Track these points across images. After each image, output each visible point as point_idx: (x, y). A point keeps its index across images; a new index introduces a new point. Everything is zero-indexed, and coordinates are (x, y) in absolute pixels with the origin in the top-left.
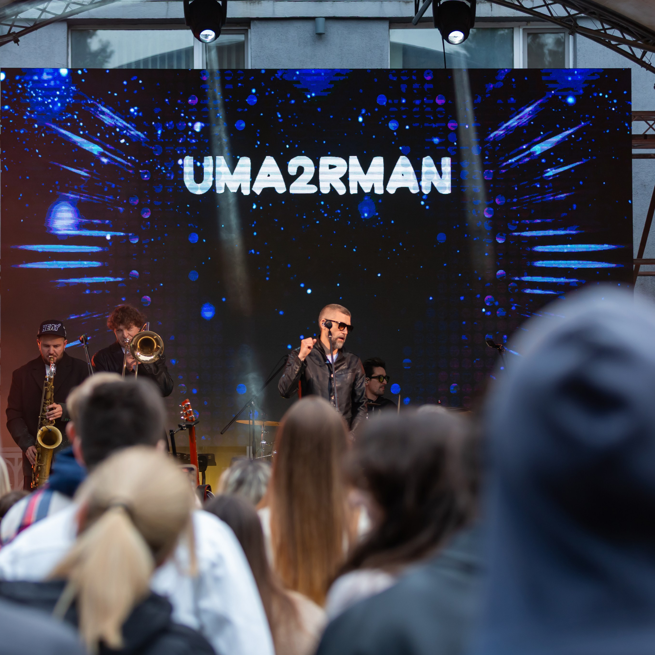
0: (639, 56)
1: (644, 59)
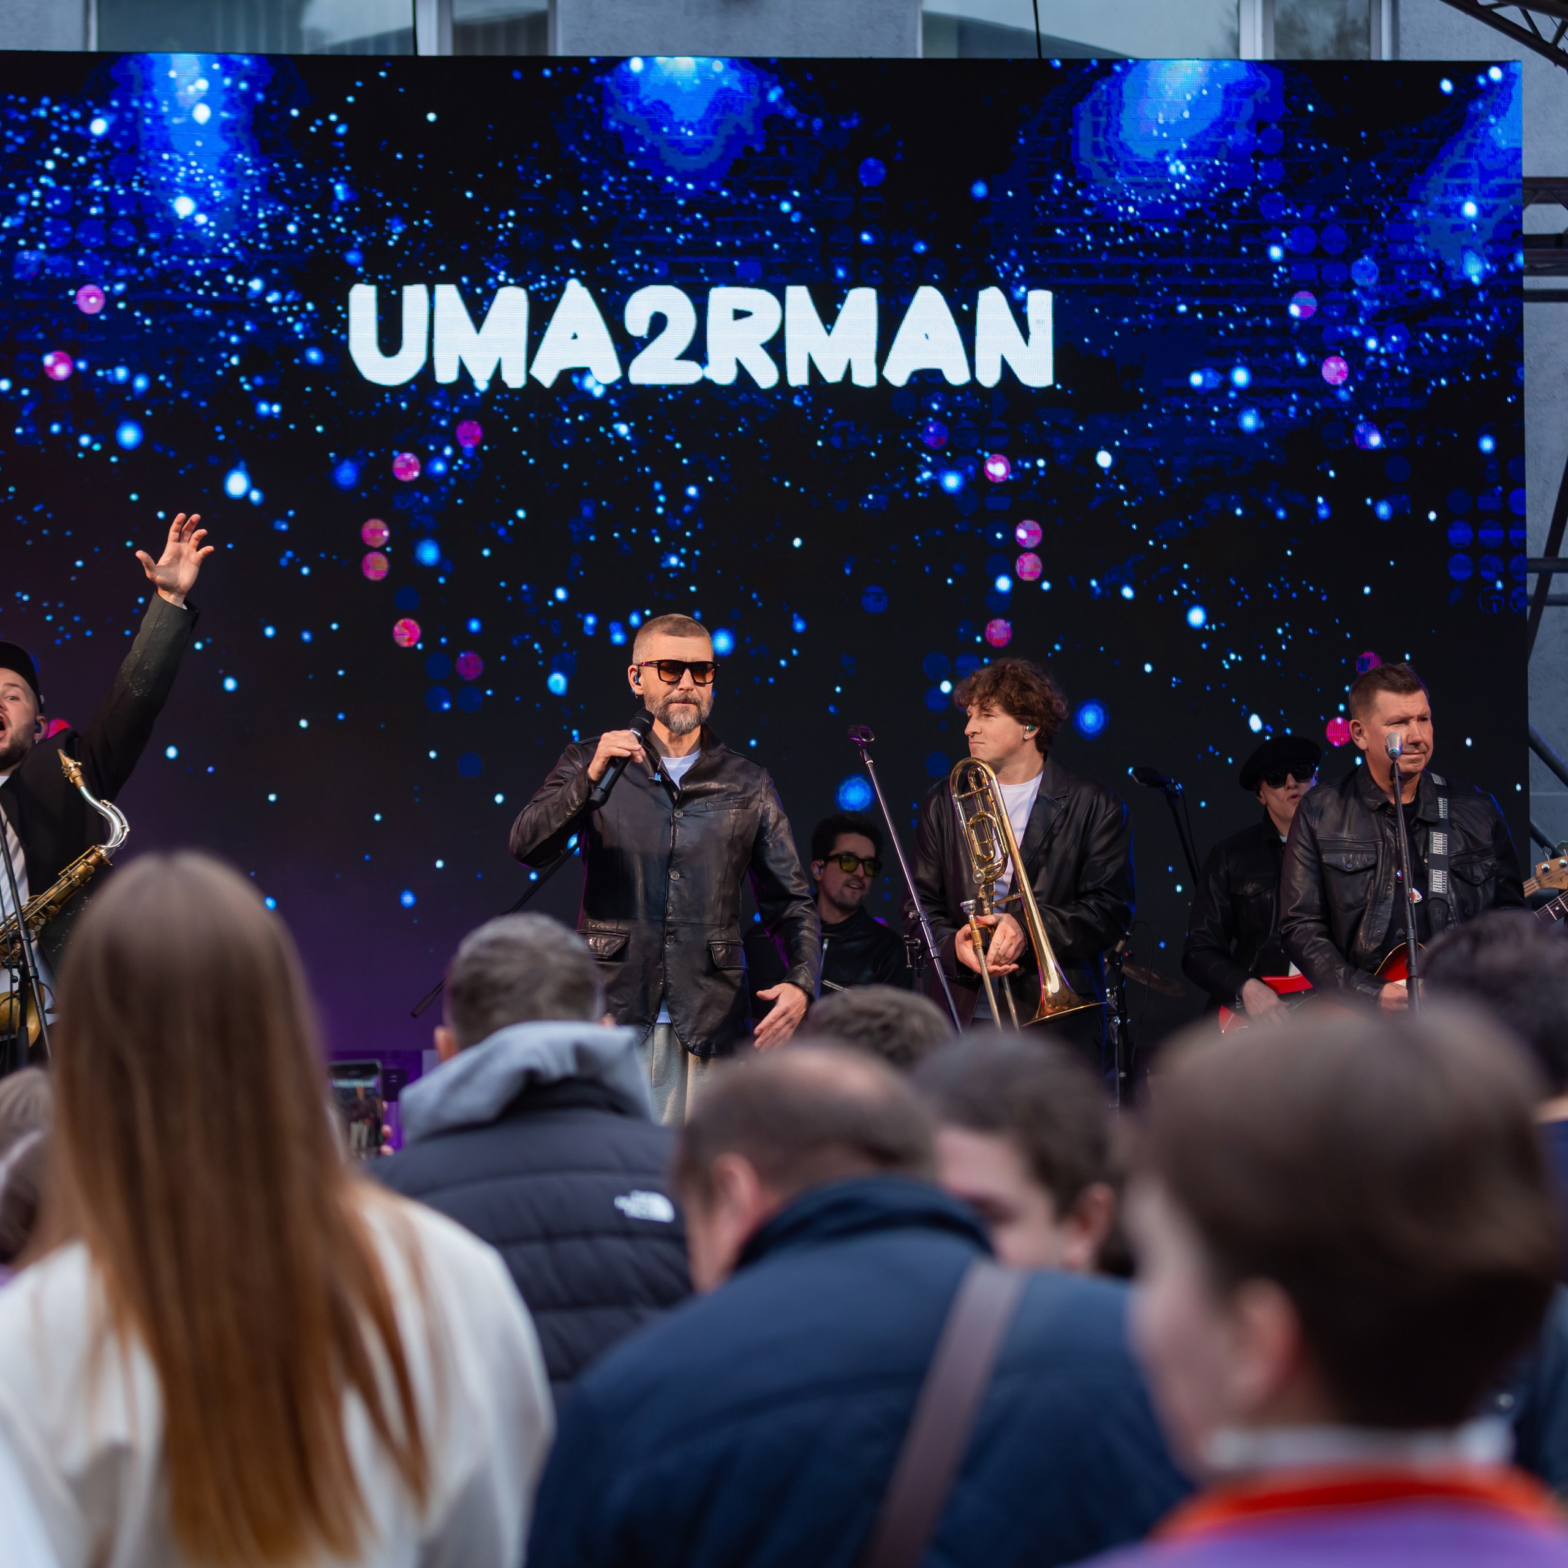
0: (1548, 35)
1: (1562, 44)
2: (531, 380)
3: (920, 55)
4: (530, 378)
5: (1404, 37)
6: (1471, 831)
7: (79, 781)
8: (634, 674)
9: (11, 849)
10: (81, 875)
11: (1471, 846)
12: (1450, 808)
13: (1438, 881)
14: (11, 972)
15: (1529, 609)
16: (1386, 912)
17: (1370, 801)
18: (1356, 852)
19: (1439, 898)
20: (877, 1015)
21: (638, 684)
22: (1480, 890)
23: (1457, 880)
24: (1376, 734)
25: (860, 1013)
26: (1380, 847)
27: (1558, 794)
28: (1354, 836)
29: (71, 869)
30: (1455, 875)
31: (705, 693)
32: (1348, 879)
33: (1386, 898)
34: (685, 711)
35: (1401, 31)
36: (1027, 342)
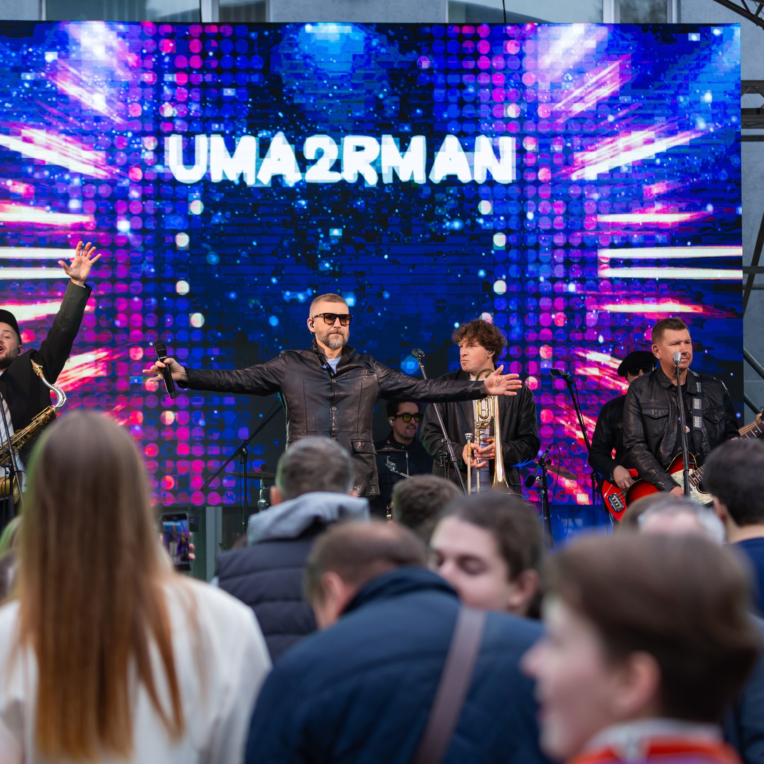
0: (753, 11)
1: (760, 15)
3: (447, 21)
4: (257, 180)
5: (683, 12)
6: (713, 398)
7: (42, 375)
8: (310, 322)
9: (5, 409)
10: (42, 419)
11: (713, 405)
12: (702, 387)
13: (697, 422)
14: (5, 469)
15: (744, 291)
16: (673, 437)
17: (664, 384)
18: (659, 409)
19: (698, 430)
20: (427, 488)
21: (313, 327)
22: (718, 426)
23: (706, 421)
24: (665, 351)
25: (419, 487)
26: (670, 406)
27: (758, 381)
28: (657, 401)
29: (38, 417)
30: (706, 419)
31: (345, 330)
32: (655, 421)
33: (673, 431)
34: (337, 338)
35: (682, 9)
36: (499, 160)
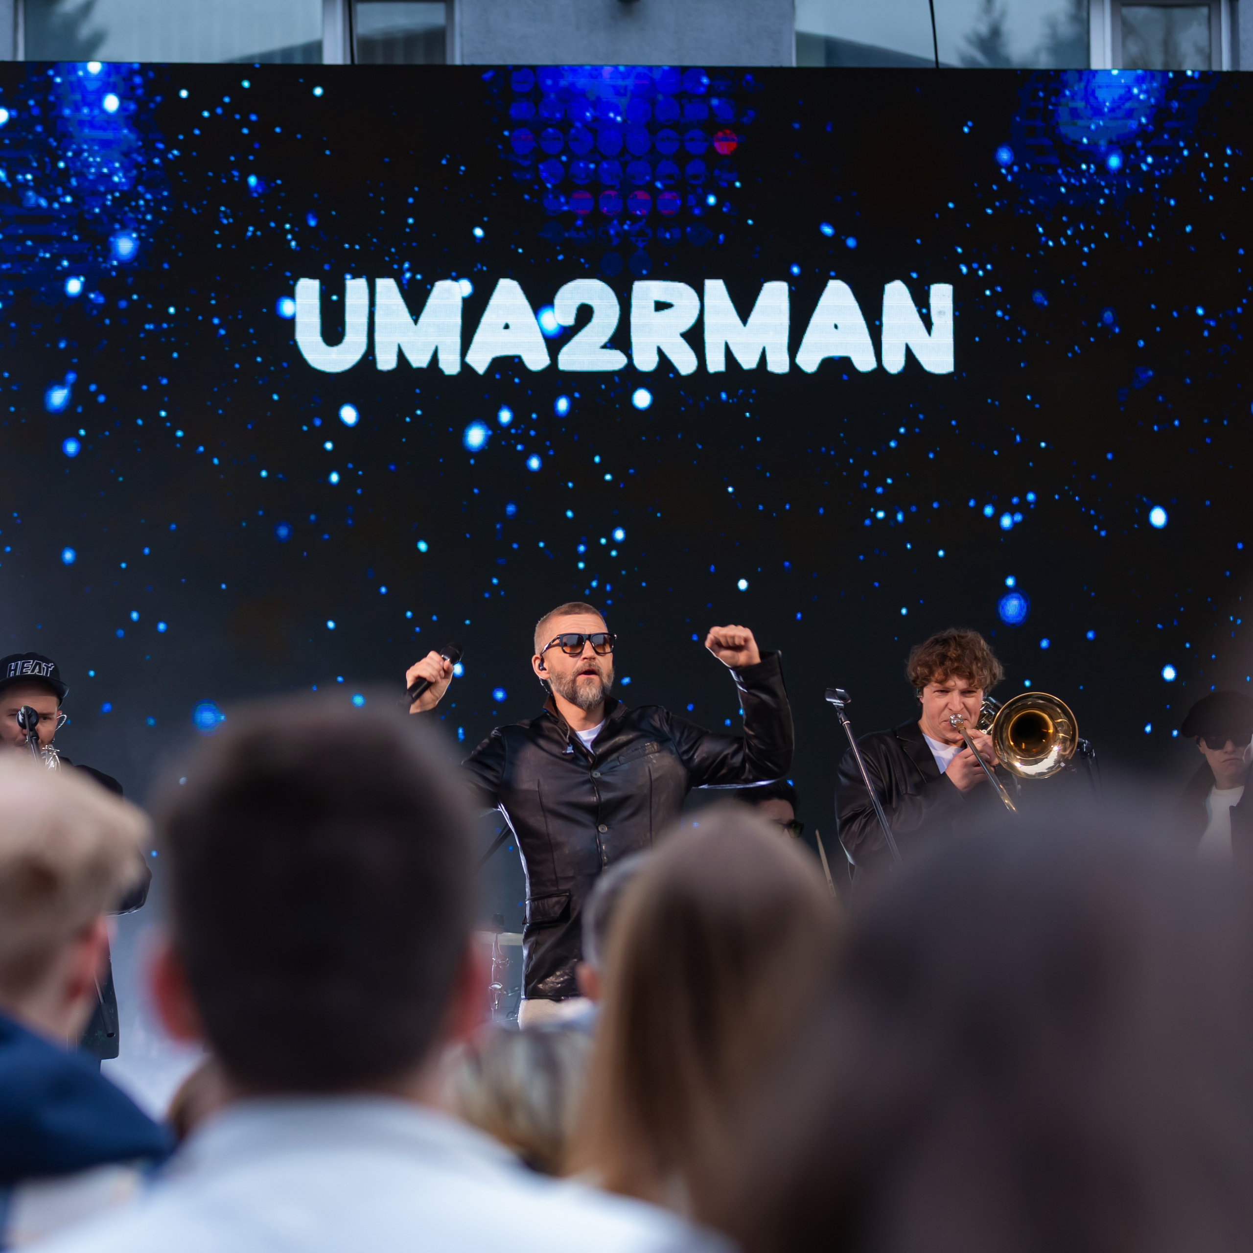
2: (466, 368)
3: (794, 64)
4: (465, 366)
5: (1243, 53)
8: (538, 662)
21: (545, 669)
34: (590, 682)
36: (929, 333)
